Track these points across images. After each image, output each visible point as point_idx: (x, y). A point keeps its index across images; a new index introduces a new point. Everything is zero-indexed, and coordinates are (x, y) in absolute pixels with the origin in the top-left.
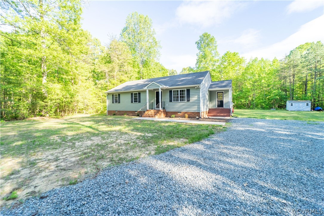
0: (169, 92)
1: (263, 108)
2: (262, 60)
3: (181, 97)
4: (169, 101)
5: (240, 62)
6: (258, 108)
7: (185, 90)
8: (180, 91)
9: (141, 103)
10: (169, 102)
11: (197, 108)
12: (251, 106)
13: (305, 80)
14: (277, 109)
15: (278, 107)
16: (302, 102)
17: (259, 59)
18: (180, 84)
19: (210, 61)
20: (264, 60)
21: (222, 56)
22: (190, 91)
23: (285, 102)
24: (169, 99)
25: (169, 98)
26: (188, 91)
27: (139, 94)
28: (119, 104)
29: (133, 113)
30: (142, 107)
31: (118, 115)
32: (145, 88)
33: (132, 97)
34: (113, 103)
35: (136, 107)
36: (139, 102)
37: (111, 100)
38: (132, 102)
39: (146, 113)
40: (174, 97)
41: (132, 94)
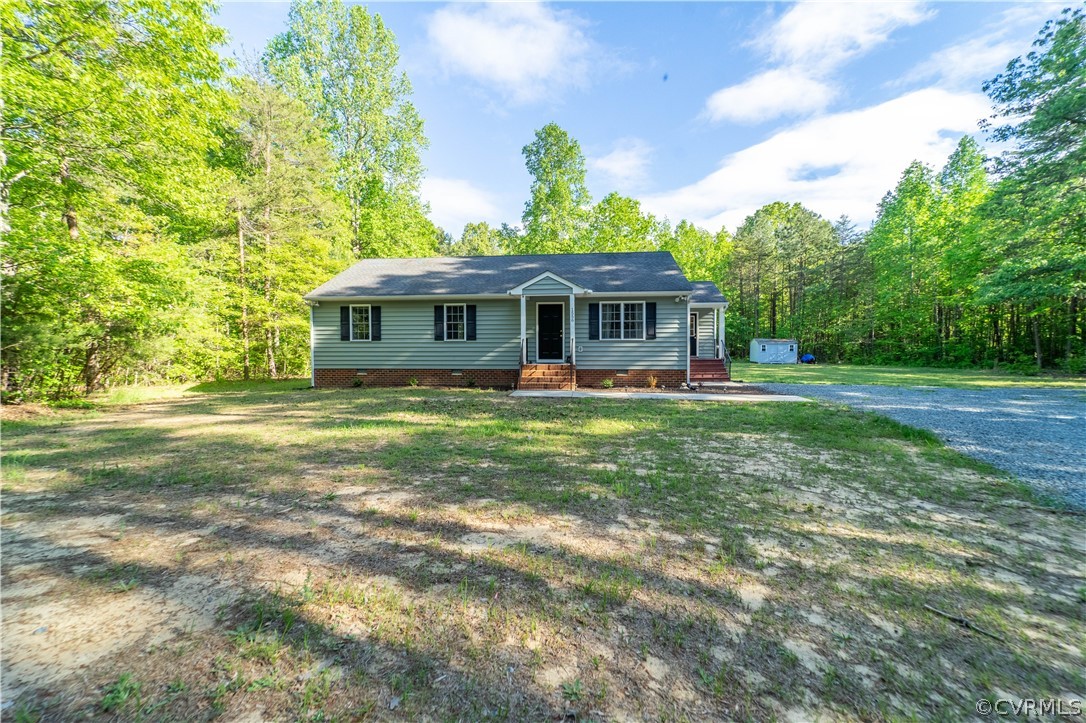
0: (588, 308)
3: (627, 326)
4: (587, 336)
5: (644, 227)
7: (641, 305)
8: (626, 306)
9: (477, 341)
10: (587, 340)
11: (676, 359)
18: (617, 286)
19: (570, 213)
21: (600, 206)
22: (657, 307)
23: (748, 343)
24: (587, 331)
25: (587, 327)
26: (652, 308)
27: (472, 309)
28: (376, 344)
29: (443, 377)
30: (487, 356)
31: (372, 385)
32: (517, 291)
33: (438, 319)
34: (345, 337)
35: (457, 354)
36: (472, 336)
37: (334, 329)
38: (439, 337)
39: (525, 374)
40: (604, 325)
41: (438, 310)
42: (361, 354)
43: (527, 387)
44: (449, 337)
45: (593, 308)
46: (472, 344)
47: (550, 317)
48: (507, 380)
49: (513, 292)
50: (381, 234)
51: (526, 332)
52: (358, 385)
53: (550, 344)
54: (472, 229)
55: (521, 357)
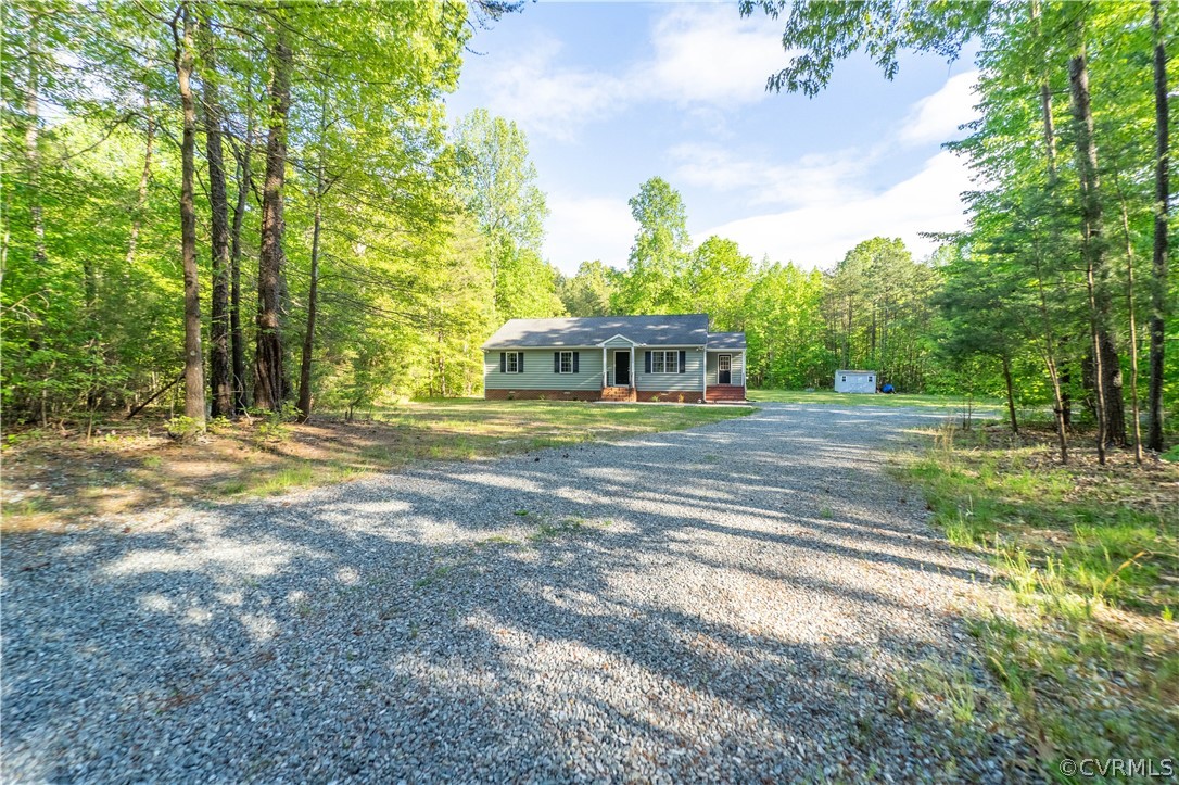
0: (643, 355)
1: (790, 387)
2: (790, 267)
3: (667, 365)
4: (643, 371)
5: (742, 267)
6: (780, 387)
7: (677, 353)
8: (668, 353)
9: (579, 373)
10: (643, 373)
11: (697, 385)
12: (765, 383)
13: (871, 323)
14: (817, 390)
15: (820, 385)
16: (861, 374)
17: (784, 264)
18: (665, 340)
19: (671, 256)
20: (794, 265)
21: (700, 248)
22: (686, 354)
23: (833, 373)
24: (643, 368)
25: (643, 365)
26: (683, 354)
27: (576, 354)
28: (520, 375)
29: (559, 395)
30: (583, 382)
31: (519, 398)
32: (601, 345)
33: (557, 360)
34: (503, 371)
35: (567, 381)
36: (576, 371)
37: (496, 365)
38: (557, 371)
39: (605, 392)
40: (654, 364)
41: (557, 354)
42: (512, 381)
43: (605, 400)
44: (563, 370)
45: (648, 354)
46: (576, 375)
47: (622, 359)
48: (594, 396)
49: (599, 346)
50: (513, 289)
51: (607, 367)
52: (511, 399)
53: (622, 376)
54: (586, 267)
55: (602, 383)
